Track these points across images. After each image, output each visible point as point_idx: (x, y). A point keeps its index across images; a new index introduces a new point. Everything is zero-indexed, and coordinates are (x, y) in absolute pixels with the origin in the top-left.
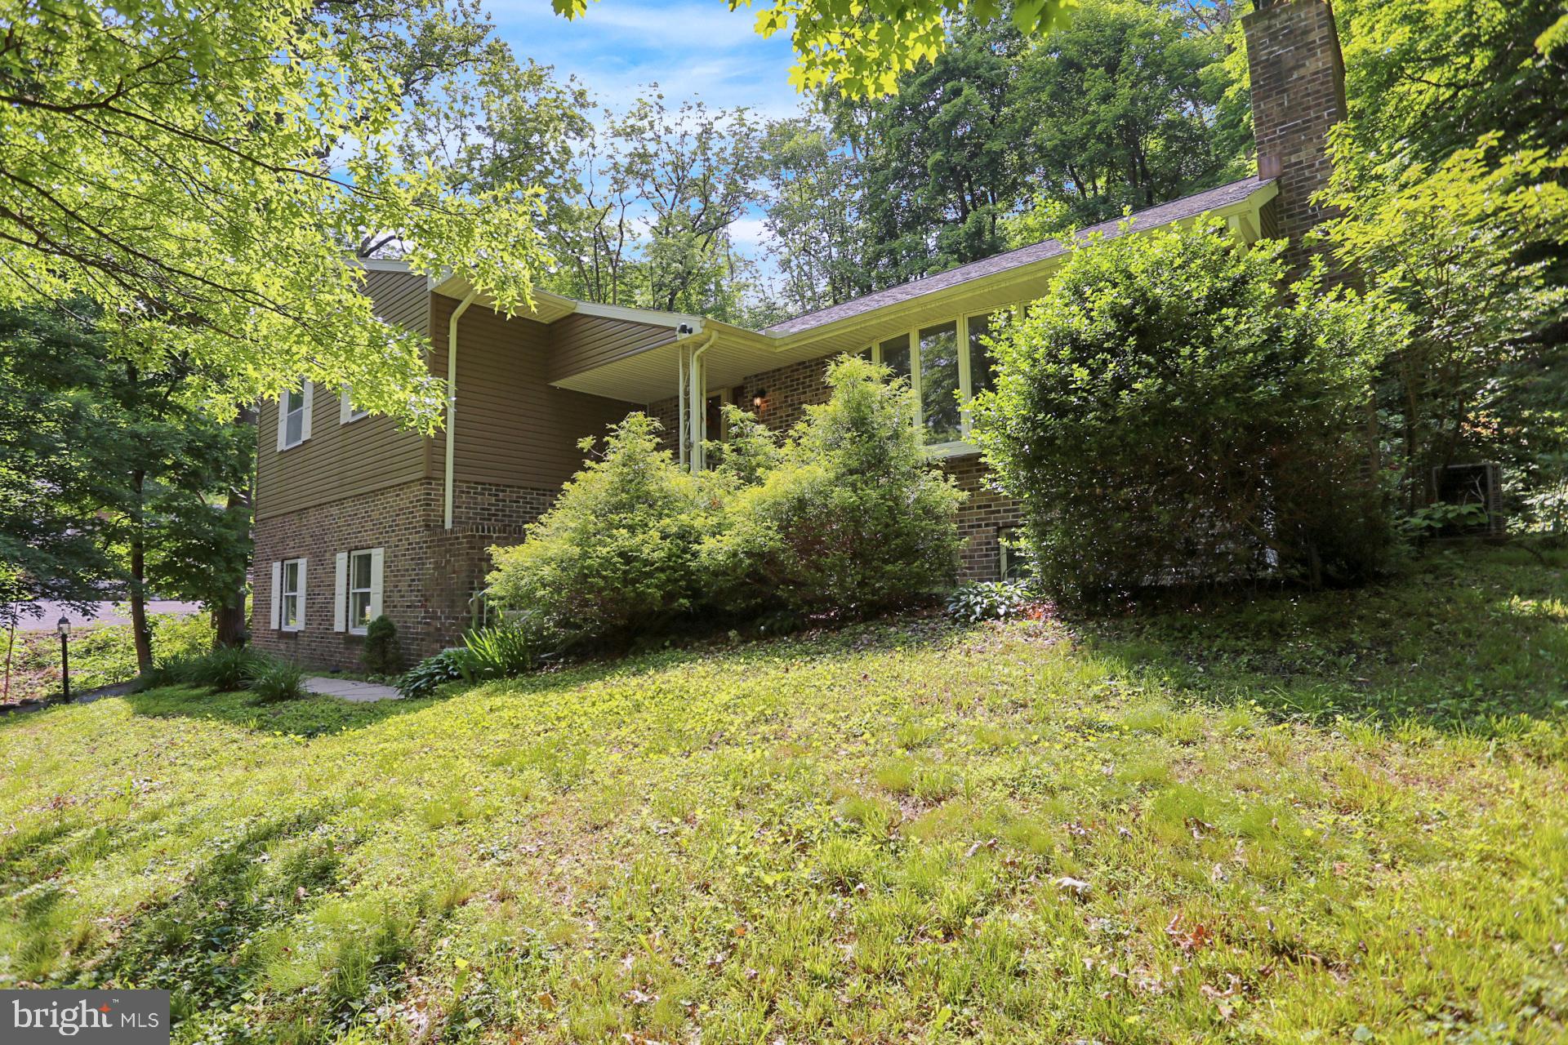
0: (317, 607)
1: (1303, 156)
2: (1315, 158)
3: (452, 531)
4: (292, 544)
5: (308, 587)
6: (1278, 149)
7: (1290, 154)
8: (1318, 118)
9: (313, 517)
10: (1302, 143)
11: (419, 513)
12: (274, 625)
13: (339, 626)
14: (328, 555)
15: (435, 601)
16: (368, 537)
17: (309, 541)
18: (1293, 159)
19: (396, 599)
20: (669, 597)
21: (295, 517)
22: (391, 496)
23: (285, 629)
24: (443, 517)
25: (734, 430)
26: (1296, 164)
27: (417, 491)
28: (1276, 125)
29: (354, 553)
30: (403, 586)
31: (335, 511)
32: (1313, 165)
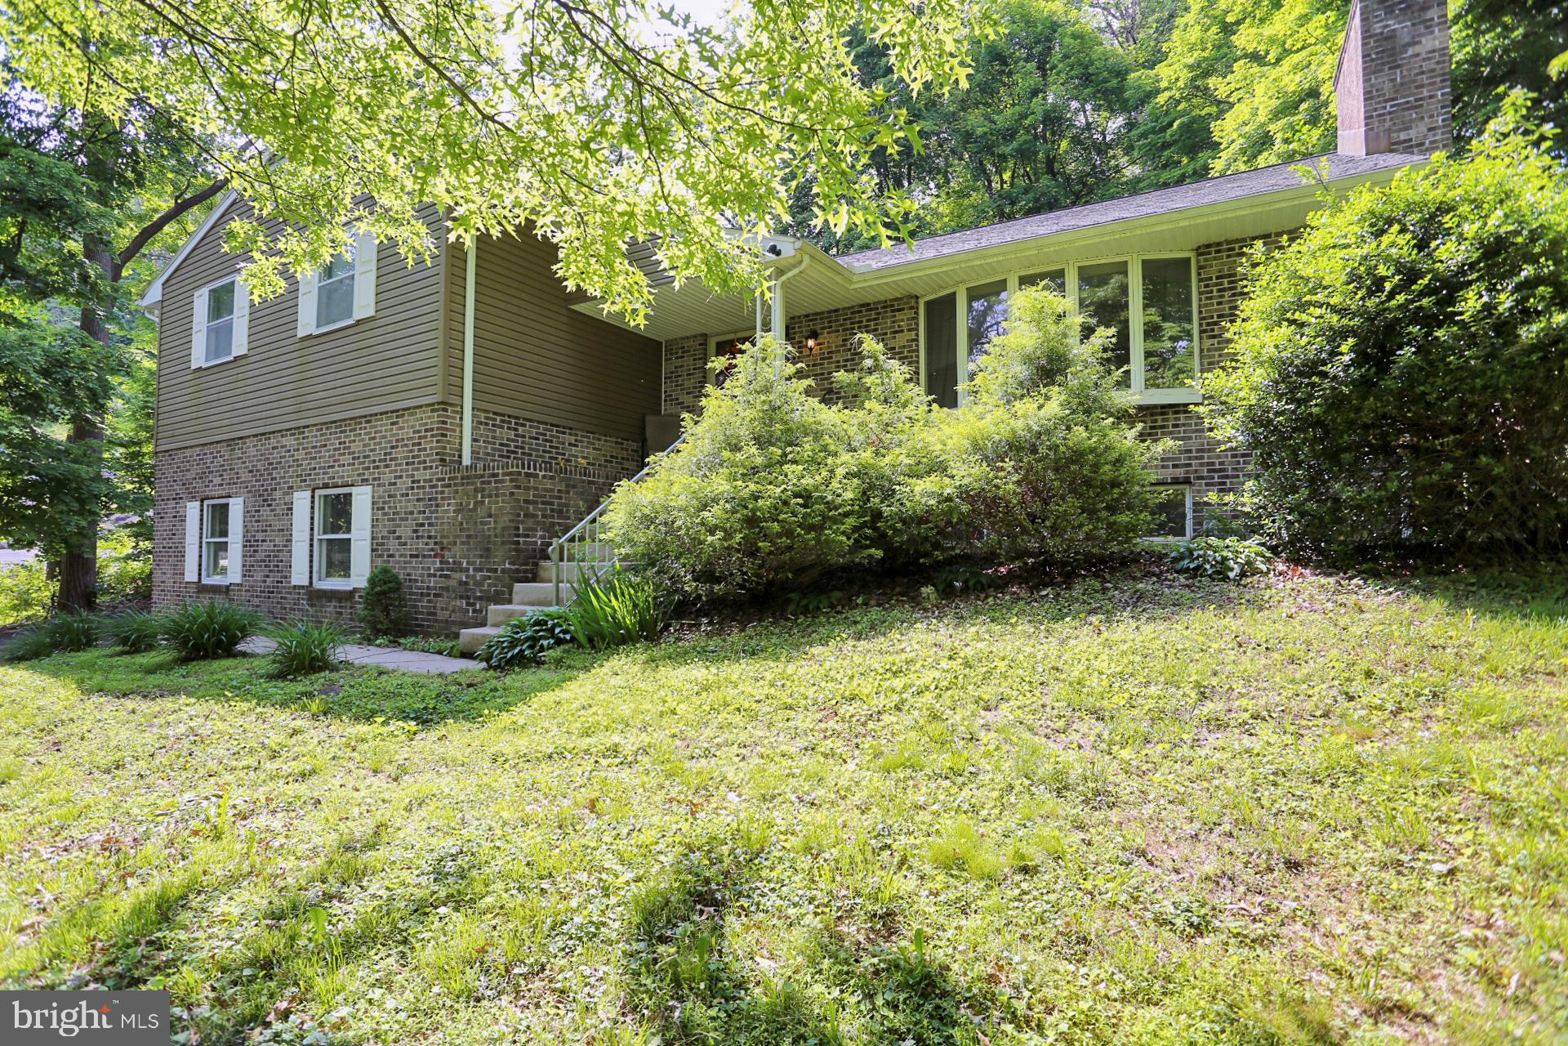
0: (260, 556)
1: (1412, 134)
2: (1425, 137)
3: (473, 466)
4: (217, 481)
5: (246, 531)
6: (1388, 124)
7: (1400, 130)
8: (1431, 97)
9: (251, 449)
10: (1412, 121)
11: (431, 444)
12: (191, 575)
13: (299, 576)
14: (278, 494)
15: (458, 550)
16: (346, 473)
17: (245, 476)
18: (1403, 136)
19: (393, 545)
20: (858, 546)
21: (222, 448)
22: (383, 425)
23: (205, 581)
24: (460, 450)
25: (868, 363)
26: (1405, 141)
27: (431, 419)
28: (1386, 101)
29: (318, 493)
30: (405, 531)
31: (289, 441)
32: (1422, 144)
